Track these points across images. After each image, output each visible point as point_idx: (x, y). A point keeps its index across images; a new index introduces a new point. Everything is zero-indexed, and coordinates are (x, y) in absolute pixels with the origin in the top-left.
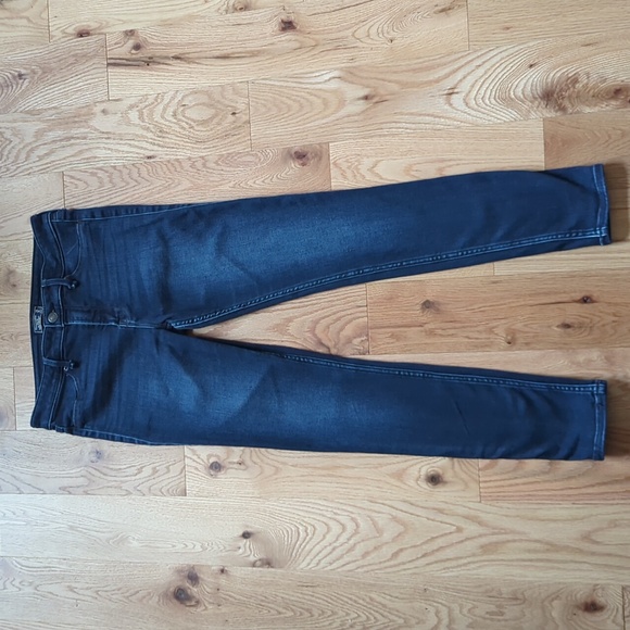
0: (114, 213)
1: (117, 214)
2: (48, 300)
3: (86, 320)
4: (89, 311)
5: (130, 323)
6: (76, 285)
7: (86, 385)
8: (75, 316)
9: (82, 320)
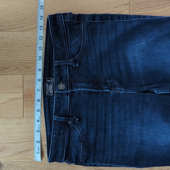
0: (110, 18)
1: (111, 19)
2: (59, 75)
3: (88, 88)
4: (89, 82)
5: (120, 91)
6: (79, 65)
7: (87, 132)
8: (80, 85)
9: (85, 87)
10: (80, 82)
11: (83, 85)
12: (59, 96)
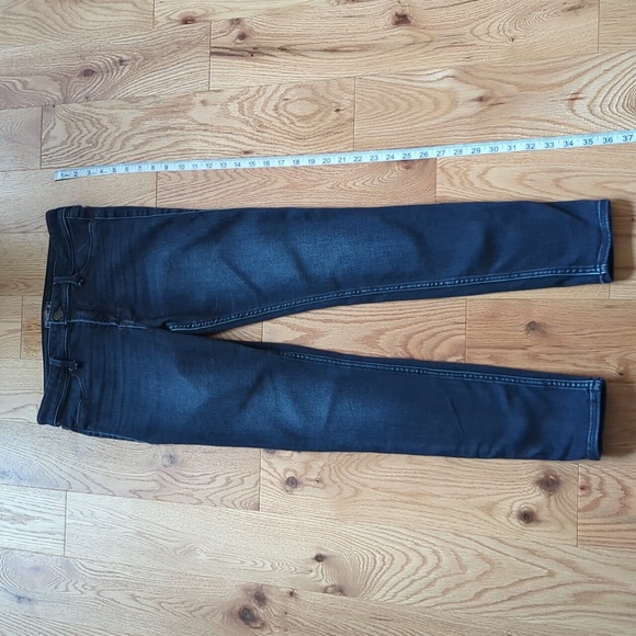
1: (128, 215)
3: (88, 318)
5: (129, 324)
6: (82, 284)
7: (91, 385)
8: (79, 313)
9: (84, 318)
10: (81, 309)
11: (83, 314)
12: (55, 329)
